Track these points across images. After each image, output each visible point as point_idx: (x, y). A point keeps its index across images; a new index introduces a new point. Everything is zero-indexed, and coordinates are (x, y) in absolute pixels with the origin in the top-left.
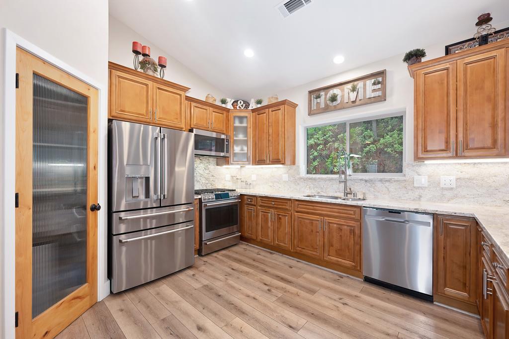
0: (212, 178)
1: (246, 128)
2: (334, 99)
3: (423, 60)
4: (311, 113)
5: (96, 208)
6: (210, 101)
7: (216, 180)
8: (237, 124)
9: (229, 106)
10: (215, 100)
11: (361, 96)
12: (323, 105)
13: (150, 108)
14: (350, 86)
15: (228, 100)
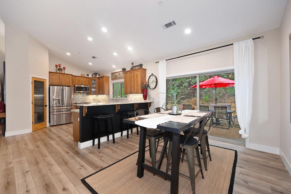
0: (85, 99)
1: (95, 83)
2: (116, 76)
3: (126, 70)
4: (112, 79)
5: (46, 106)
6: (82, 76)
7: (87, 100)
8: (93, 82)
9: (90, 76)
10: (84, 75)
11: (120, 77)
12: (114, 78)
13: (60, 81)
14: (118, 73)
15: (90, 74)
